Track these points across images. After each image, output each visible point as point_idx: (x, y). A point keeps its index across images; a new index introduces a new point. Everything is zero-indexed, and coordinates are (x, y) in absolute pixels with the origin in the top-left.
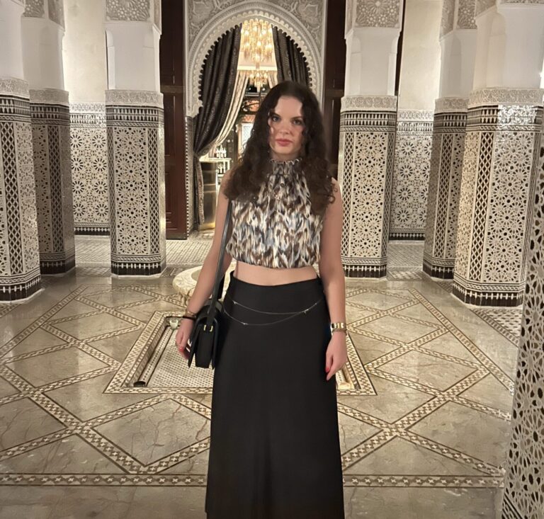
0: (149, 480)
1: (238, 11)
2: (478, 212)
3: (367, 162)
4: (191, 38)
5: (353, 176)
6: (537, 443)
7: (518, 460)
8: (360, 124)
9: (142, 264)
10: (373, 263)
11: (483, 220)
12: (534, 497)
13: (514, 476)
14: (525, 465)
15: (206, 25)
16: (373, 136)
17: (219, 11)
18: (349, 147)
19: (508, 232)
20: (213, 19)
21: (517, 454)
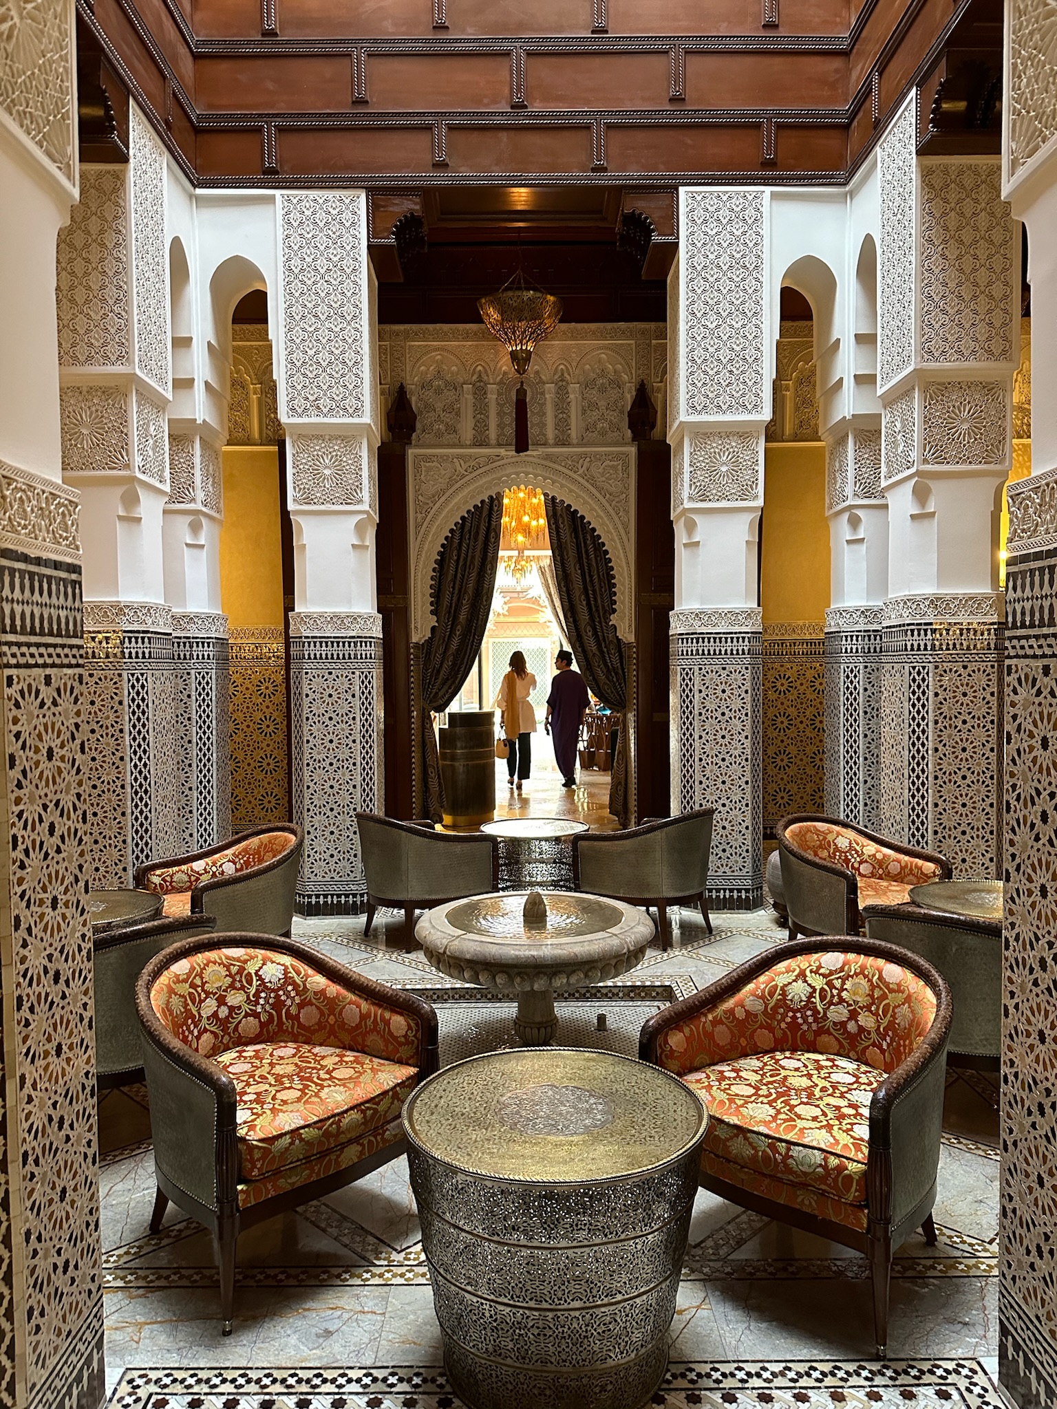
0: (409, 1275)
1: (494, 476)
2: (913, 796)
3: (718, 715)
4: (419, 520)
5: (697, 737)
6: (1043, 1192)
7: (1016, 1221)
8: (703, 654)
9: (347, 896)
10: (738, 884)
11: (923, 810)
12: (1047, 1281)
13: (1012, 1249)
14: (1029, 1230)
15: (443, 499)
16: (726, 672)
17: (463, 476)
18: (687, 691)
19: (968, 830)
20: (454, 488)
21: (1014, 1211)
